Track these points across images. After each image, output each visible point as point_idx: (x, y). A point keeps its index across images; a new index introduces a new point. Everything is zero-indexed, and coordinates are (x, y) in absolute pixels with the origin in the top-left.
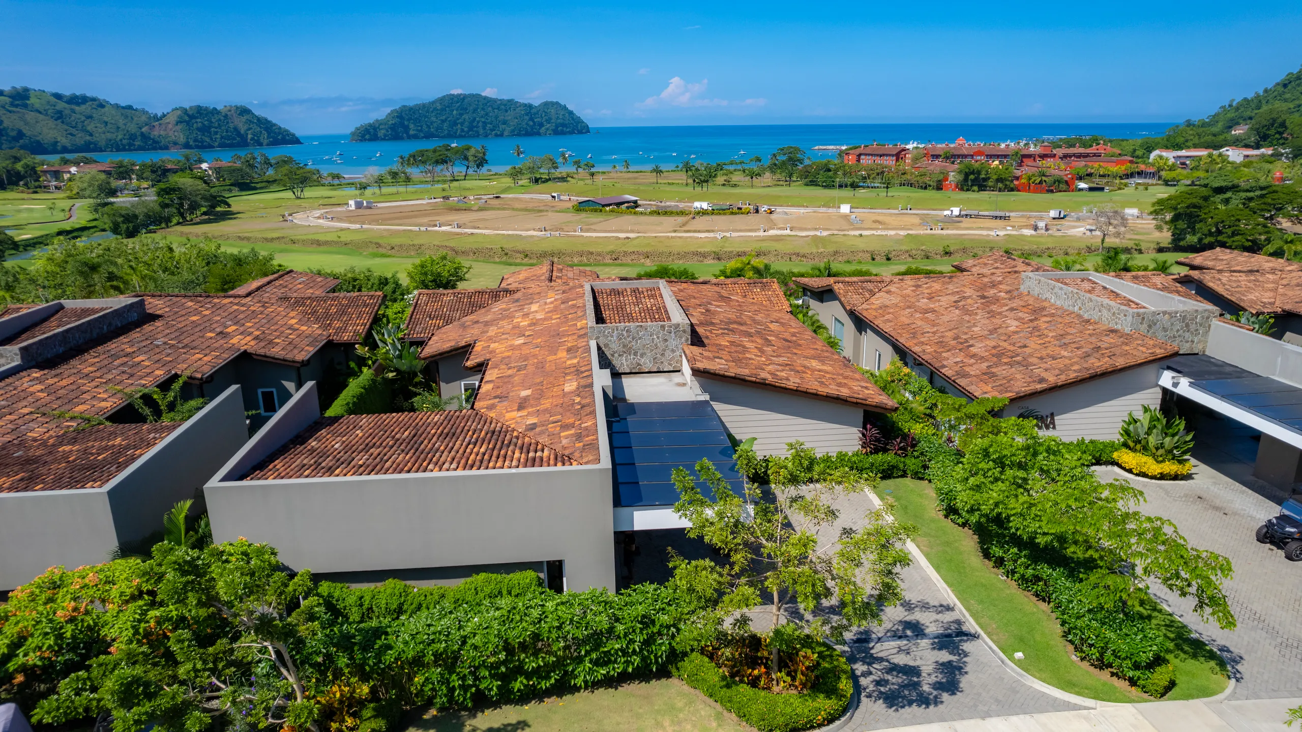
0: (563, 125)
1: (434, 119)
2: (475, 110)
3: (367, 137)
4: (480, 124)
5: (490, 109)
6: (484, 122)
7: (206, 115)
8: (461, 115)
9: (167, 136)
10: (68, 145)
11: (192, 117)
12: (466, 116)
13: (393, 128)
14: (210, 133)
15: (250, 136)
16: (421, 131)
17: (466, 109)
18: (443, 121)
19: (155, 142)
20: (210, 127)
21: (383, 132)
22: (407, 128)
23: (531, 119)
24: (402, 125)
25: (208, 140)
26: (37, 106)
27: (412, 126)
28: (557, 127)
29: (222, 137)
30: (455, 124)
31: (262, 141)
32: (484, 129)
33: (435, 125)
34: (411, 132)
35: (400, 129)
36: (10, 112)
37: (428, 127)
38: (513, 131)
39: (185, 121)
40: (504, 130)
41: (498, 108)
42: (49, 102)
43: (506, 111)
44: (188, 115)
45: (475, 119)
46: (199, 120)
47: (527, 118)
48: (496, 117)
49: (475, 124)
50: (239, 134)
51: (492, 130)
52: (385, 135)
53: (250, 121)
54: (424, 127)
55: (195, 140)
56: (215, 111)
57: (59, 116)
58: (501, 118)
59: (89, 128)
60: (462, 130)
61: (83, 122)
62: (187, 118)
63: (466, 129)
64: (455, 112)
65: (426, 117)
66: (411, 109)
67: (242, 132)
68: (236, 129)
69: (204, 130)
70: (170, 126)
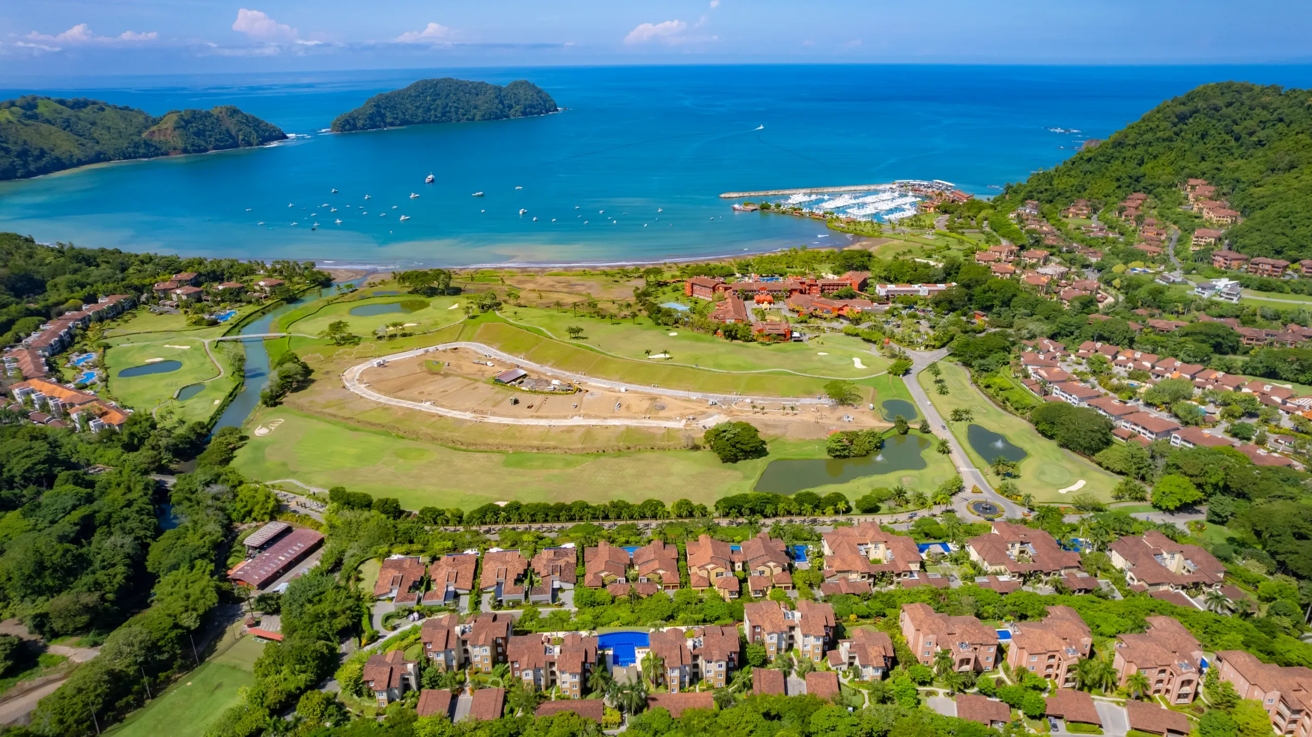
0: (531, 106)
1: (409, 106)
2: (447, 96)
3: (347, 127)
4: (453, 109)
5: (462, 93)
6: (456, 107)
7: (201, 118)
8: (434, 100)
9: (167, 142)
10: (82, 157)
11: (187, 122)
12: (439, 102)
13: (371, 117)
14: (205, 136)
15: (241, 137)
16: (396, 118)
17: (439, 95)
18: (417, 108)
19: (157, 149)
20: (204, 131)
21: (361, 122)
22: (383, 116)
23: (501, 102)
24: (379, 113)
25: (203, 143)
26: (47, 115)
27: (388, 114)
28: (525, 108)
29: (216, 140)
30: (429, 110)
31: (252, 140)
32: (456, 113)
33: (410, 111)
34: (388, 120)
35: (378, 118)
36: (26, 125)
37: (404, 114)
38: (483, 116)
39: (182, 127)
40: (475, 115)
41: (470, 93)
42: (55, 110)
43: (477, 95)
44: (184, 120)
45: (447, 104)
46: (194, 125)
47: (497, 101)
48: (468, 102)
49: (448, 109)
50: (231, 136)
51: (464, 115)
52: (364, 125)
53: (241, 122)
54: (400, 114)
55: (193, 145)
56: (208, 115)
57: (67, 125)
58: (472, 103)
59: (95, 135)
60: (436, 116)
61: (89, 130)
62: (183, 123)
63: (439, 115)
64: (428, 98)
65: (401, 104)
66: (387, 97)
67: (233, 133)
68: (228, 131)
69: (198, 134)
70: (169, 132)
